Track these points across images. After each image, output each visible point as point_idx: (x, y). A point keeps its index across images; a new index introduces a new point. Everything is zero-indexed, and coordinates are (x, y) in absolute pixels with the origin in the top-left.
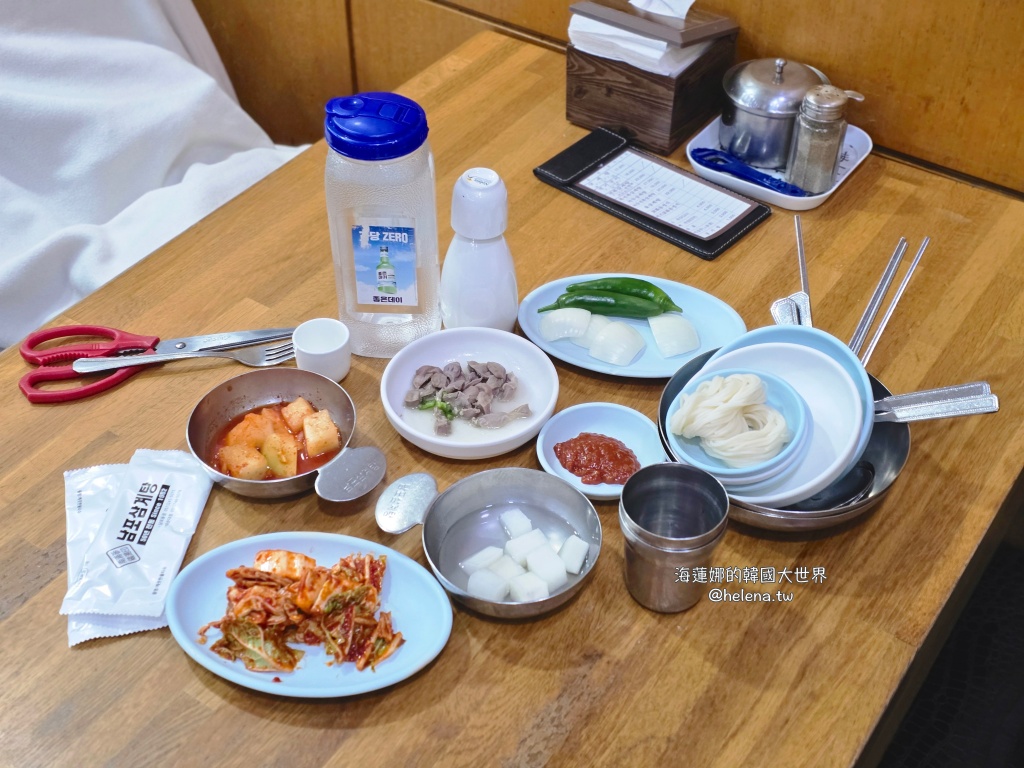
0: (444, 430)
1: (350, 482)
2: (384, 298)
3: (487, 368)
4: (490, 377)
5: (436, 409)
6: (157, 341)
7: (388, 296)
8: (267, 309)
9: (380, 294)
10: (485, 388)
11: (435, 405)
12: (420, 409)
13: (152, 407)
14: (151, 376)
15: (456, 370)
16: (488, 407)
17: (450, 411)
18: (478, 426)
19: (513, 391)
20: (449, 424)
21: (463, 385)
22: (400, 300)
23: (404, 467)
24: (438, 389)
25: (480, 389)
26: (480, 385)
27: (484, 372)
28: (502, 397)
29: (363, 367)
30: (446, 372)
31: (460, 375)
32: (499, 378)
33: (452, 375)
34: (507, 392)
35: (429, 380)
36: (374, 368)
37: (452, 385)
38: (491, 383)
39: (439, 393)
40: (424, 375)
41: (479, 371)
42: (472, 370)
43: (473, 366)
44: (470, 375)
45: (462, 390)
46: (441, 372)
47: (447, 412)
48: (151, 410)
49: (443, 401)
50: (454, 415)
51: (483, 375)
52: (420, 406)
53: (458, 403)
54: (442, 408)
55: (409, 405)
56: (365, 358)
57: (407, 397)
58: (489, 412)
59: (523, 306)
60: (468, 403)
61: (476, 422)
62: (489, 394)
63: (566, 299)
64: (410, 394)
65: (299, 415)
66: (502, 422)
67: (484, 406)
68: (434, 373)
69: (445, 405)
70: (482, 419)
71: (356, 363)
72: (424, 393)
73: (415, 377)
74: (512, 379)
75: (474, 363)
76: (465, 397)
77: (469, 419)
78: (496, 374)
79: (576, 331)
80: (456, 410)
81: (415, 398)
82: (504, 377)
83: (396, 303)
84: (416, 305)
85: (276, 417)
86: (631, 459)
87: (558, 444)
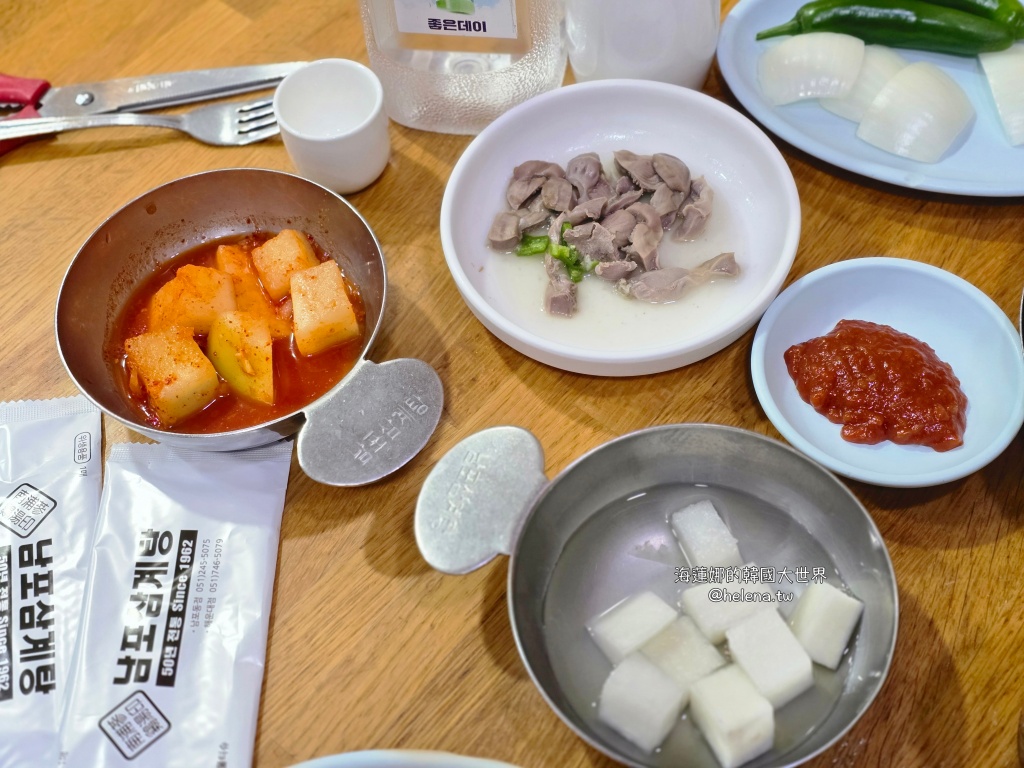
0: (564, 305)
1: (367, 442)
2: (449, 23)
3: (653, 167)
4: (659, 187)
5: (548, 257)
6: (44, 88)
7: (456, 17)
8: (247, 22)
9: (443, 15)
10: (648, 217)
11: (548, 247)
12: (520, 254)
13: (25, 227)
14: (32, 159)
15: (591, 172)
16: (652, 256)
17: (577, 263)
18: (631, 296)
19: (702, 221)
20: (574, 293)
21: (605, 207)
22: (483, 27)
23: (483, 379)
24: (556, 213)
25: (637, 218)
26: (637, 207)
27: (647, 178)
28: (681, 231)
29: (415, 152)
30: (571, 176)
31: (599, 181)
32: (676, 190)
33: (583, 183)
34: (691, 223)
35: (538, 192)
36: (436, 154)
37: (585, 208)
38: (660, 203)
39: (556, 222)
40: (529, 181)
41: (637, 176)
42: (623, 172)
43: (625, 164)
44: (619, 182)
45: (601, 220)
46: (562, 175)
47: (572, 266)
48: (23, 233)
49: (563, 242)
50: (583, 271)
51: (644, 184)
52: (518, 248)
53: (591, 247)
54: (560, 257)
55: (499, 246)
56: (420, 133)
57: (493, 231)
58: (654, 267)
59: (728, 30)
60: (612, 249)
61: (627, 289)
62: (654, 229)
63: (815, 15)
64: (500, 223)
65: (283, 267)
66: (678, 289)
67: (644, 256)
68: (548, 177)
69: (566, 251)
70: (638, 284)
71: (402, 142)
72: (527, 219)
73: (511, 184)
74: (703, 195)
75: (628, 156)
76: (607, 235)
77: (616, 281)
78: (669, 182)
79: (835, 82)
80: (588, 262)
81: (510, 233)
82: (686, 188)
83: (473, 33)
84: (514, 35)
85: (242, 265)
86: (950, 389)
87: (793, 347)
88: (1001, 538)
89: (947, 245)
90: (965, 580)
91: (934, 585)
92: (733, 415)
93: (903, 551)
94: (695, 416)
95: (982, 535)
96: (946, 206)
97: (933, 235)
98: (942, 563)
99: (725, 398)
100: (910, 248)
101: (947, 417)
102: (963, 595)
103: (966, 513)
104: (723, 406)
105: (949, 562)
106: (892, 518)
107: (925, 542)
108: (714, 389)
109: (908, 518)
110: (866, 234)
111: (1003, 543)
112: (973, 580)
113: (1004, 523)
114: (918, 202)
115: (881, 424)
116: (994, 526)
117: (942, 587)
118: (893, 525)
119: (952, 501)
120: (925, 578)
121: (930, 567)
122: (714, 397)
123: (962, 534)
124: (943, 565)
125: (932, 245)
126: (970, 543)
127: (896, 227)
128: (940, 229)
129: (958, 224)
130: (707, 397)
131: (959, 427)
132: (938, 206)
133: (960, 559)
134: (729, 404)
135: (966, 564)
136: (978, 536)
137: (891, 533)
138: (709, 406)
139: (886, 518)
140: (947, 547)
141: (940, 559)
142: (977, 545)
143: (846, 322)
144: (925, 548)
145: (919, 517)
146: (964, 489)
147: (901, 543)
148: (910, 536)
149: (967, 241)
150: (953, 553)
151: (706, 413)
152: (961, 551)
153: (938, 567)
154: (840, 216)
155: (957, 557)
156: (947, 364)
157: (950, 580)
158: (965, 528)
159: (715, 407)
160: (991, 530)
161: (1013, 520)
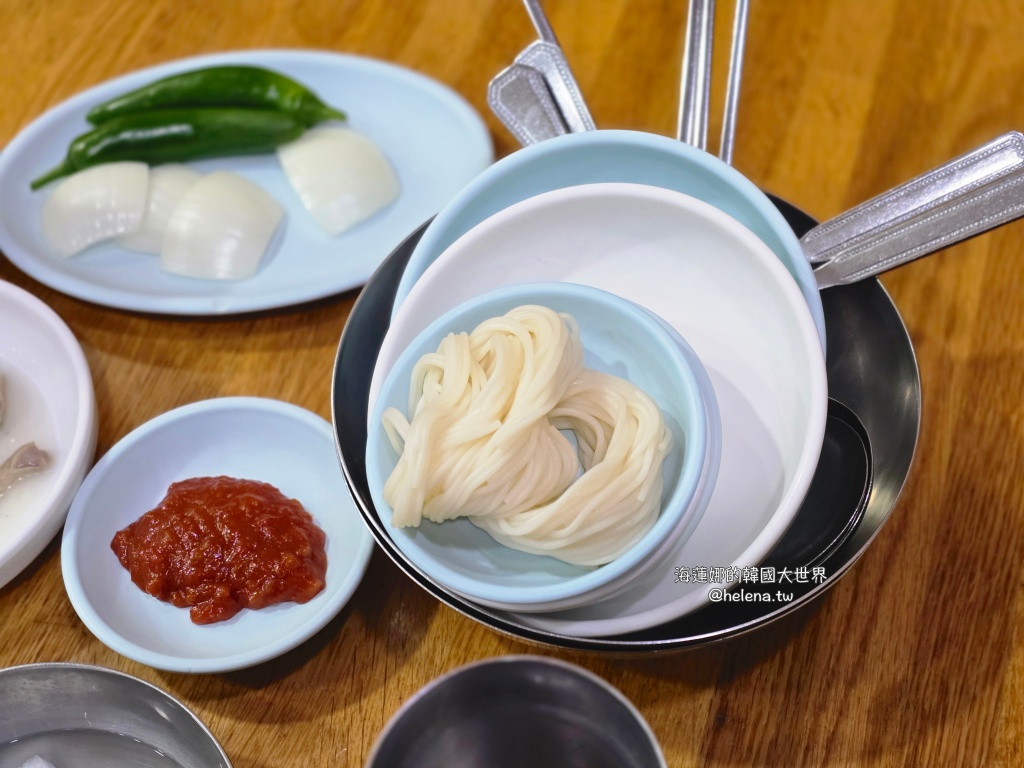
63: (88, 147)
86: (298, 529)
87: (119, 533)
88: (390, 677)
89: (285, 362)
90: (358, 742)
91: (326, 761)
92: (71, 632)
93: (286, 732)
94: (28, 647)
95: (369, 682)
96: (277, 320)
97: (267, 356)
98: (330, 731)
99: (60, 615)
100: (244, 378)
101: (298, 563)
102: (358, 761)
103: (349, 662)
104: (58, 625)
105: (337, 727)
106: (268, 697)
107: (308, 712)
108: (45, 607)
109: (286, 690)
110: (194, 375)
111: (392, 684)
112: (366, 739)
113: (391, 660)
114: (246, 324)
115: (228, 594)
116: (380, 667)
117: (334, 760)
118: (271, 704)
119: (331, 654)
120: (314, 756)
121: (318, 741)
122: (47, 617)
123: (347, 689)
124: (331, 733)
125: (268, 367)
126: (358, 697)
127: (227, 357)
128: (275, 347)
129: (292, 337)
130: (38, 621)
131: (315, 570)
132: (268, 322)
133: (349, 719)
134: (65, 621)
135: (357, 722)
136: (365, 685)
137: (269, 715)
138: (42, 631)
139: (262, 698)
140: (333, 710)
141: (327, 727)
142: (365, 697)
143: (175, 486)
144: (310, 719)
145: (297, 685)
146: (342, 634)
147: (283, 722)
148: (291, 711)
149: (304, 353)
150: (340, 714)
151: (40, 640)
152: (349, 710)
153: (327, 737)
154: (163, 362)
155: (345, 718)
156: (294, 501)
157: (342, 748)
158: (349, 680)
159: (50, 629)
160: (378, 673)
161: (399, 652)
